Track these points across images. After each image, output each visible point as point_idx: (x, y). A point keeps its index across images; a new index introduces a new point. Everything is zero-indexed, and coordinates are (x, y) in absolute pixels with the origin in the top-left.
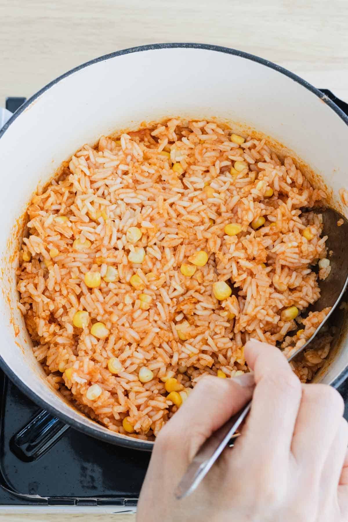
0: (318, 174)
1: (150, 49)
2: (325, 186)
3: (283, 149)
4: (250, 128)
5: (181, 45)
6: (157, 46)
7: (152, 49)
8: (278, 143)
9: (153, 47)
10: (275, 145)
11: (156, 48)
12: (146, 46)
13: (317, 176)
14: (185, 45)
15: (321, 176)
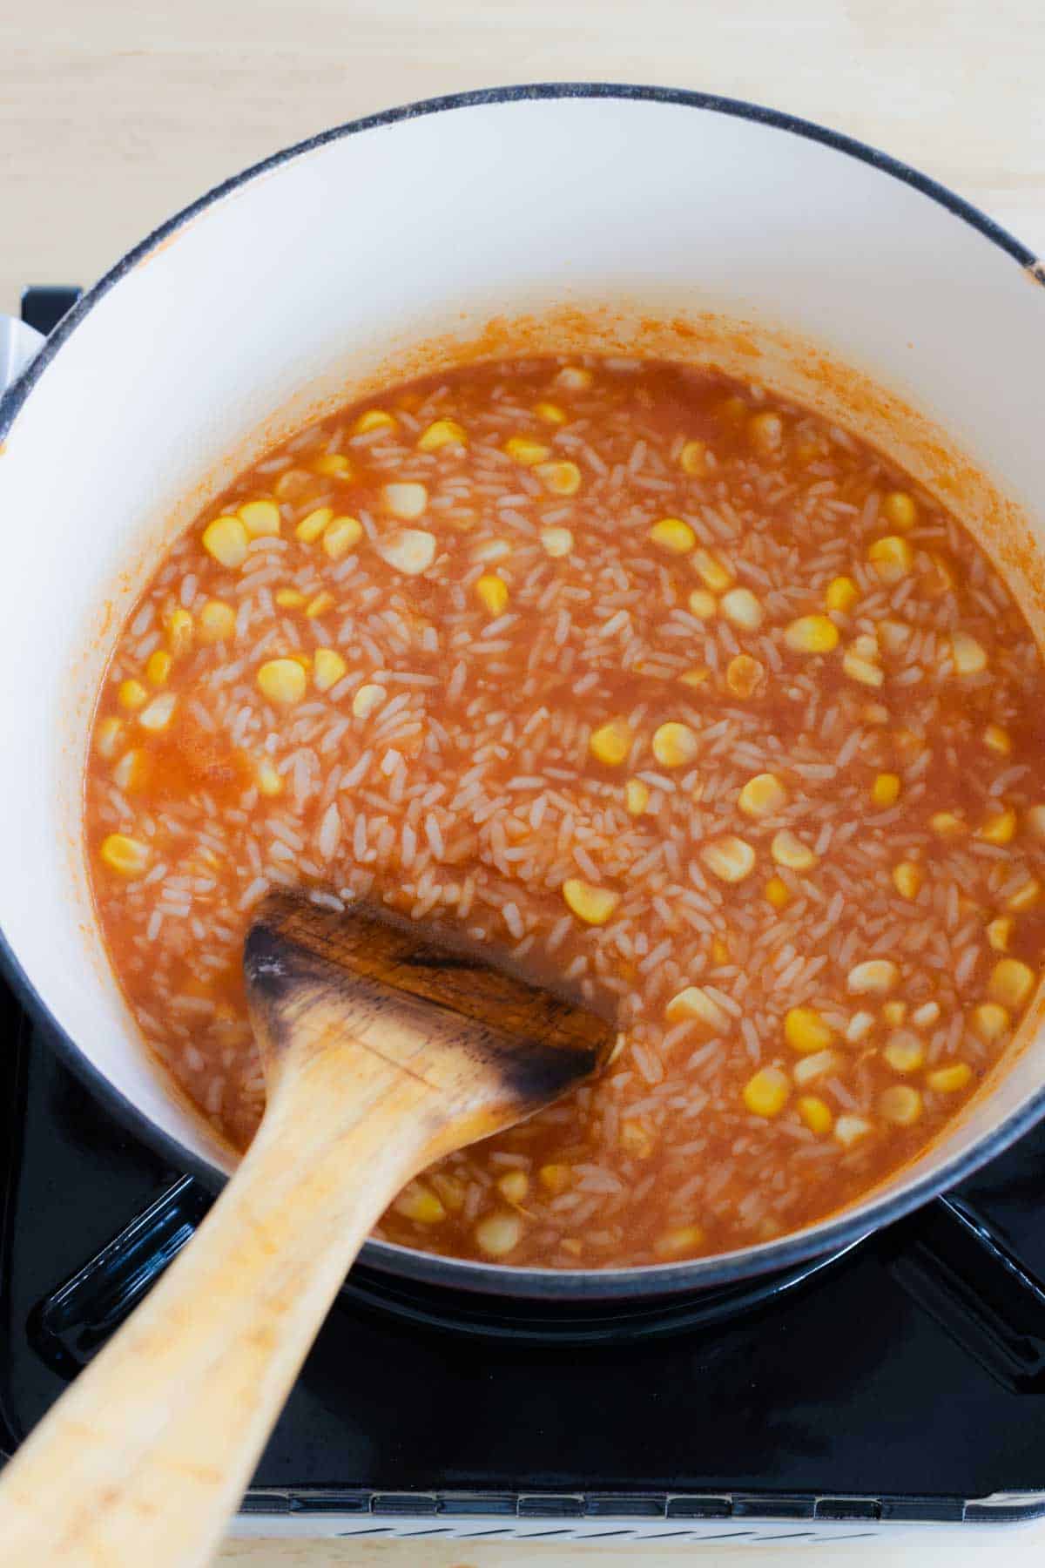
0: (1011, 500)
1: (525, 97)
2: (1030, 538)
3: (911, 419)
4: (813, 354)
5: (617, 91)
6: (547, 91)
7: (530, 97)
8: (895, 402)
10: (887, 407)
11: (544, 97)
12: (514, 89)
13: (1008, 506)
14: (629, 92)
15: (1017, 507)
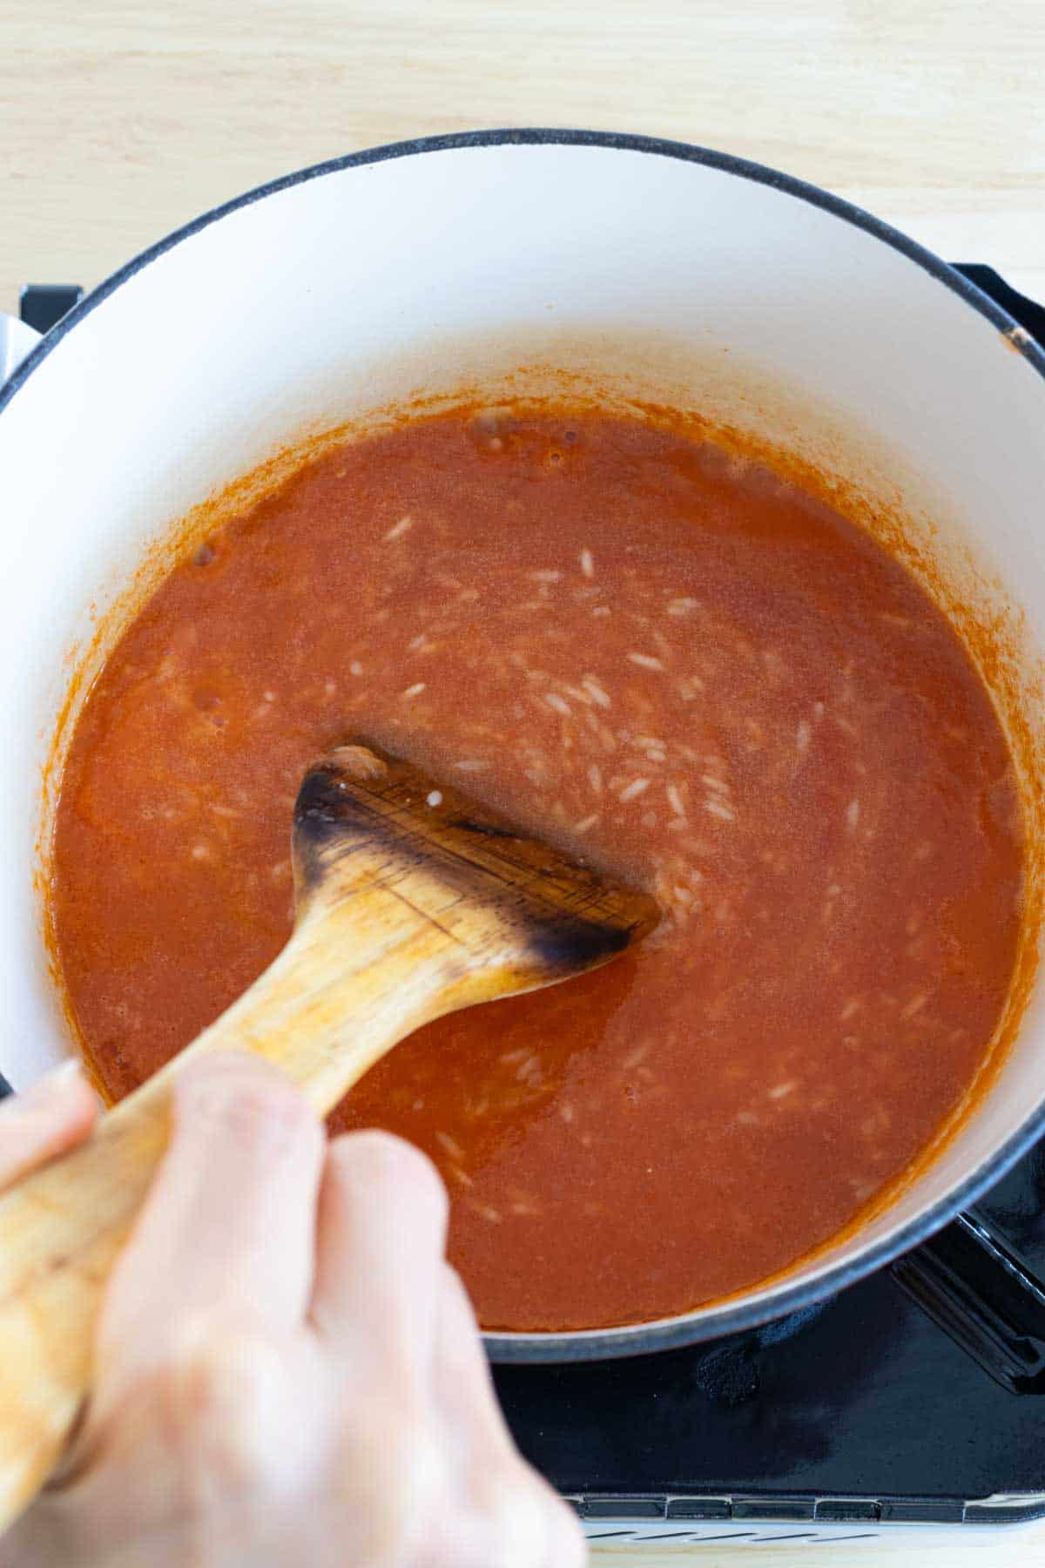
9: (516, 138)
